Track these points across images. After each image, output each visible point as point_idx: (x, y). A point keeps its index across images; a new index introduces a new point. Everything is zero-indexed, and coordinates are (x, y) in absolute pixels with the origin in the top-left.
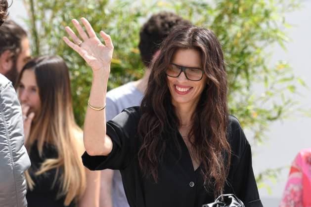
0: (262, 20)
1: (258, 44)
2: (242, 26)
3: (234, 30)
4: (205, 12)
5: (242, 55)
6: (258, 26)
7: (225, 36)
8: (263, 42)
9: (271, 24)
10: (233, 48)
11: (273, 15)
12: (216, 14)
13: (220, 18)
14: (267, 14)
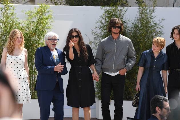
0: (46, 25)
1: (45, 29)
2: (42, 26)
3: (40, 27)
4: (34, 23)
5: (42, 32)
6: (45, 26)
7: (38, 28)
8: (46, 29)
9: (48, 25)
10: (40, 30)
11: (48, 23)
12: (36, 23)
13: (37, 24)
14: (47, 23)
